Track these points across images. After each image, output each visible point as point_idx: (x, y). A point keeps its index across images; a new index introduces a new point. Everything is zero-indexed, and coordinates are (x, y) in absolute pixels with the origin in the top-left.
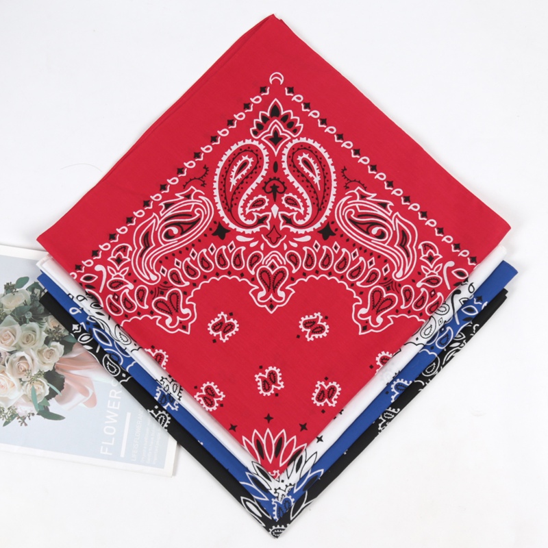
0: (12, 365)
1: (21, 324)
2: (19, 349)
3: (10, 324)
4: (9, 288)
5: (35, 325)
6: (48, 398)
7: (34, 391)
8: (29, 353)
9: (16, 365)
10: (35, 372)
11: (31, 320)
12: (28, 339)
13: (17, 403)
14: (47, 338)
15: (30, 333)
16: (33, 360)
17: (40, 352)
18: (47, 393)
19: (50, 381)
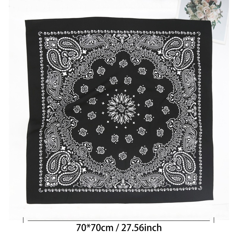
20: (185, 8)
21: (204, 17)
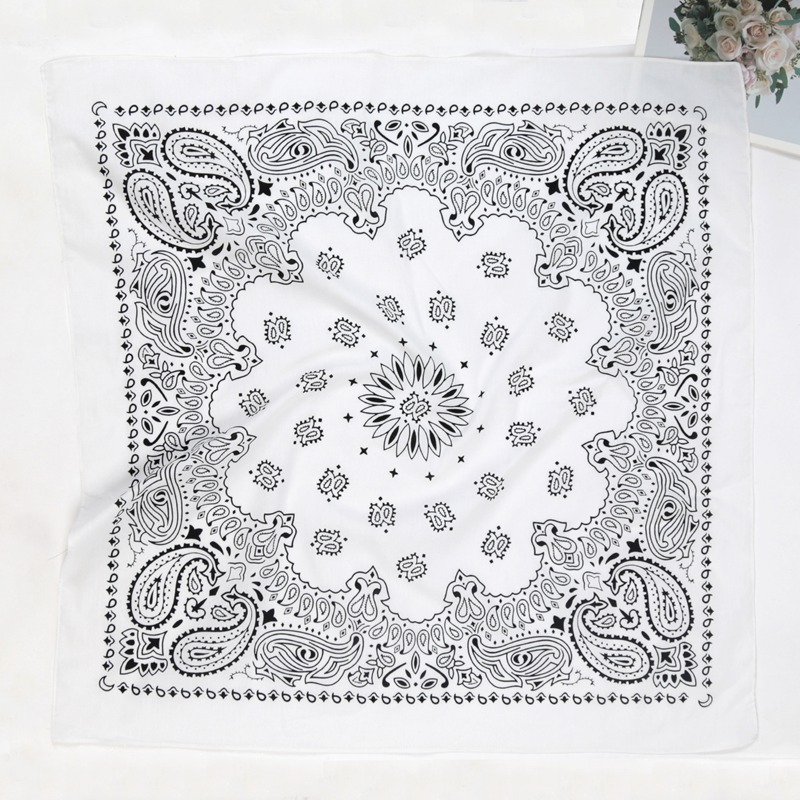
0: (755, 43)
1: (715, 30)
2: (739, 34)
3: (714, 41)
4: (679, 39)
5: (717, 16)
6: (788, 8)
7: (781, 23)
8: (744, 24)
9: (755, 38)
10: (763, 20)
11: (712, 20)
12: (730, 24)
13: (793, 40)
14: (730, 5)
15: (724, 21)
16: (751, 21)
17: (744, 13)
18: (784, 9)
19: (772, 6)
20: (672, 21)
21: (744, 55)
